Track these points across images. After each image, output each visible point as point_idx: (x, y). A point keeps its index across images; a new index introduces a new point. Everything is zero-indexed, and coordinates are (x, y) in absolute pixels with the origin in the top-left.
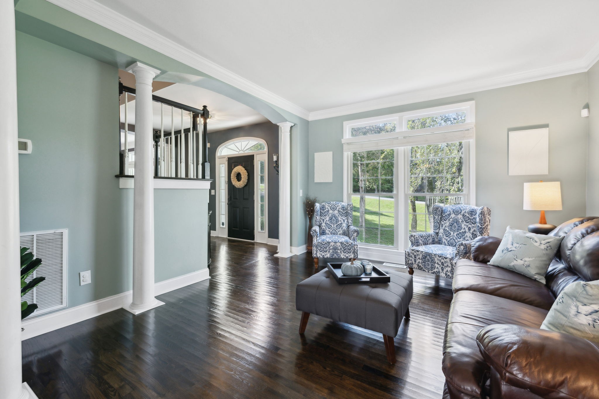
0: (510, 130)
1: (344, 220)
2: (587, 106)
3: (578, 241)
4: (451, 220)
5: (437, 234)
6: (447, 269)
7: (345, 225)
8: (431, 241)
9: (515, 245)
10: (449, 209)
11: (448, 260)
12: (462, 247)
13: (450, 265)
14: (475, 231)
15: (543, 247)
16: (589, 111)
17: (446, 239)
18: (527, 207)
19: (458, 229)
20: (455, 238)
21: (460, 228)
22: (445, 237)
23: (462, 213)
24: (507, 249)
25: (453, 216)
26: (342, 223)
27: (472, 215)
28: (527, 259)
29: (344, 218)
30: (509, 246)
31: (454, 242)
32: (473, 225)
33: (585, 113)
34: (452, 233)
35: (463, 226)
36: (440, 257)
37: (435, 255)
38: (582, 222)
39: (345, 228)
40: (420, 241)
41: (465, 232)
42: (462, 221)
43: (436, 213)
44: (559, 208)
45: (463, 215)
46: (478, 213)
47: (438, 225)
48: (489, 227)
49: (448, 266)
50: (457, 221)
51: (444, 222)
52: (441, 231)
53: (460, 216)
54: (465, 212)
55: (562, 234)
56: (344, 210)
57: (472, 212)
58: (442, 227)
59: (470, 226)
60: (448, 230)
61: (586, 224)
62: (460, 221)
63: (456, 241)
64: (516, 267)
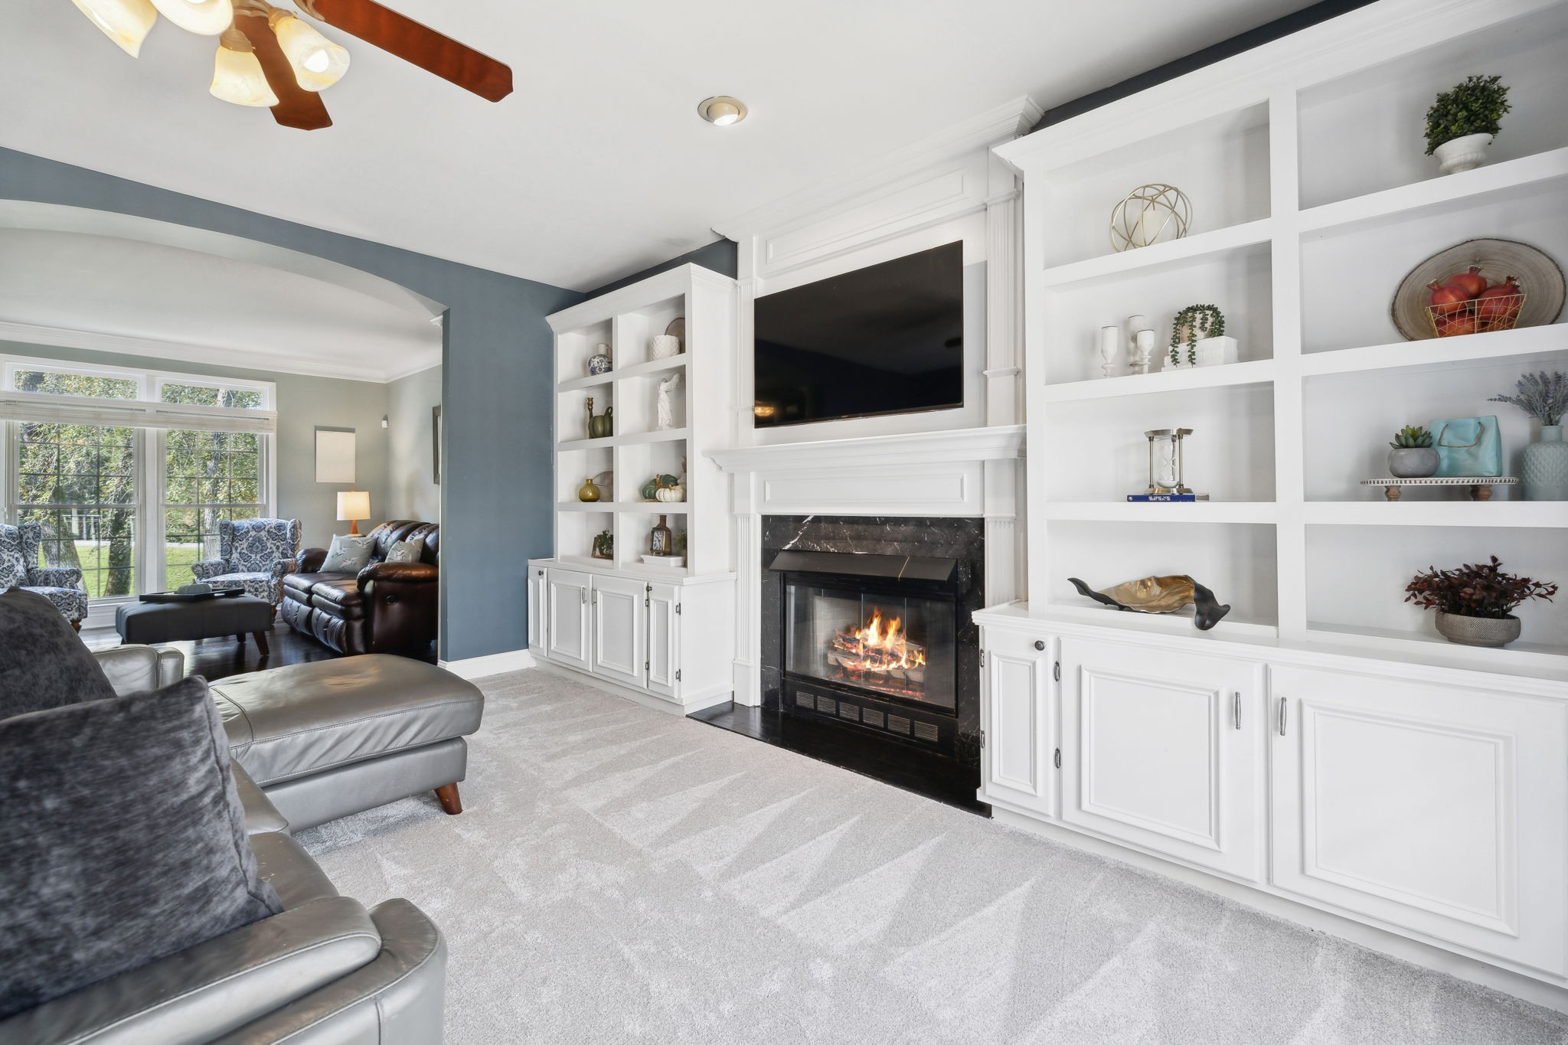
0: (317, 428)
1: (17, 558)
2: (386, 418)
3: (389, 536)
4: (251, 539)
5: (227, 561)
6: (262, 594)
7: (22, 568)
8: (221, 571)
9: (343, 549)
10: (246, 525)
11: (264, 583)
12: (279, 566)
13: (266, 589)
14: (284, 549)
15: (365, 547)
16: (388, 423)
17: (245, 565)
18: (340, 518)
19: (262, 550)
20: (258, 562)
21: (264, 548)
22: (242, 562)
23: (266, 529)
24: (337, 554)
25: (253, 533)
26: (13, 566)
27: (280, 530)
28: (354, 559)
29: (16, 555)
30: (339, 551)
31: (258, 567)
32: (282, 542)
33: (384, 424)
34: (253, 556)
35: (269, 545)
36: (254, 581)
37: (244, 581)
38: (389, 525)
39: (23, 575)
40: (211, 572)
41: (273, 552)
42: (267, 539)
43: (225, 532)
44: (367, 517)
45: (268, 531)
46: (288, 528)
47: (229, 548)
48: (300, 543)
49: (264, 590)
50: (260, 540)
51: (240, 542)
52: (235, 555)
53: (263, 533)
54: (271, 527)
55: (376, 536)
56: (13, 539)
57: (279, 526)
58: (236, 549)
59: (277, 544)
60: (246, 552)
61: (392, 525)
62: (265, 539)
63: (260, 564)
64: (345, 568)
